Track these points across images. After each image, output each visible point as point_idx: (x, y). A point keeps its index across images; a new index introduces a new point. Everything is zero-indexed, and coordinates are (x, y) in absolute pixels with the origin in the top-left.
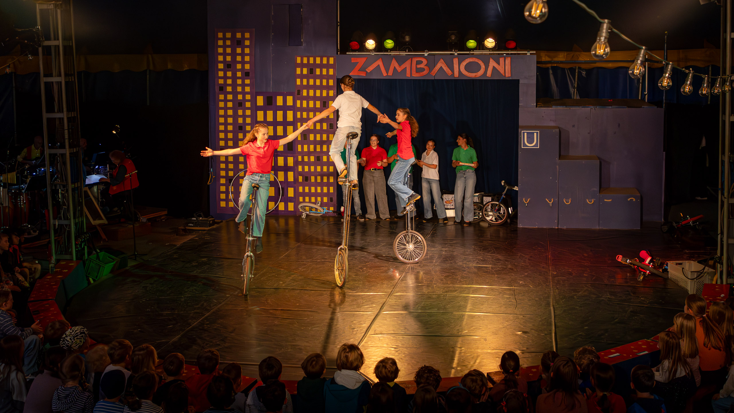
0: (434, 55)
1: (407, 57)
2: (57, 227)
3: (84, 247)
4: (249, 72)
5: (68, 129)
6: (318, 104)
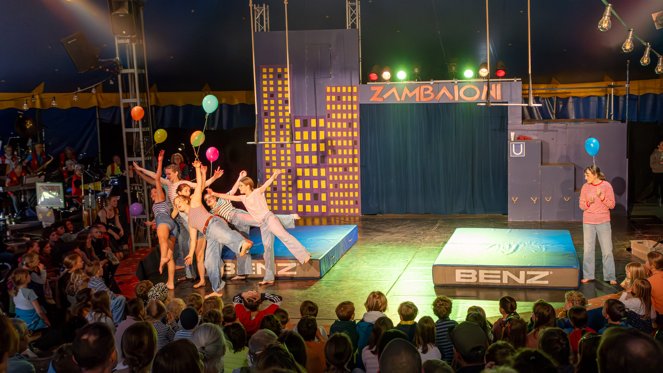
0: (438, 83)
1: (416, 85)
6: (345, 125)
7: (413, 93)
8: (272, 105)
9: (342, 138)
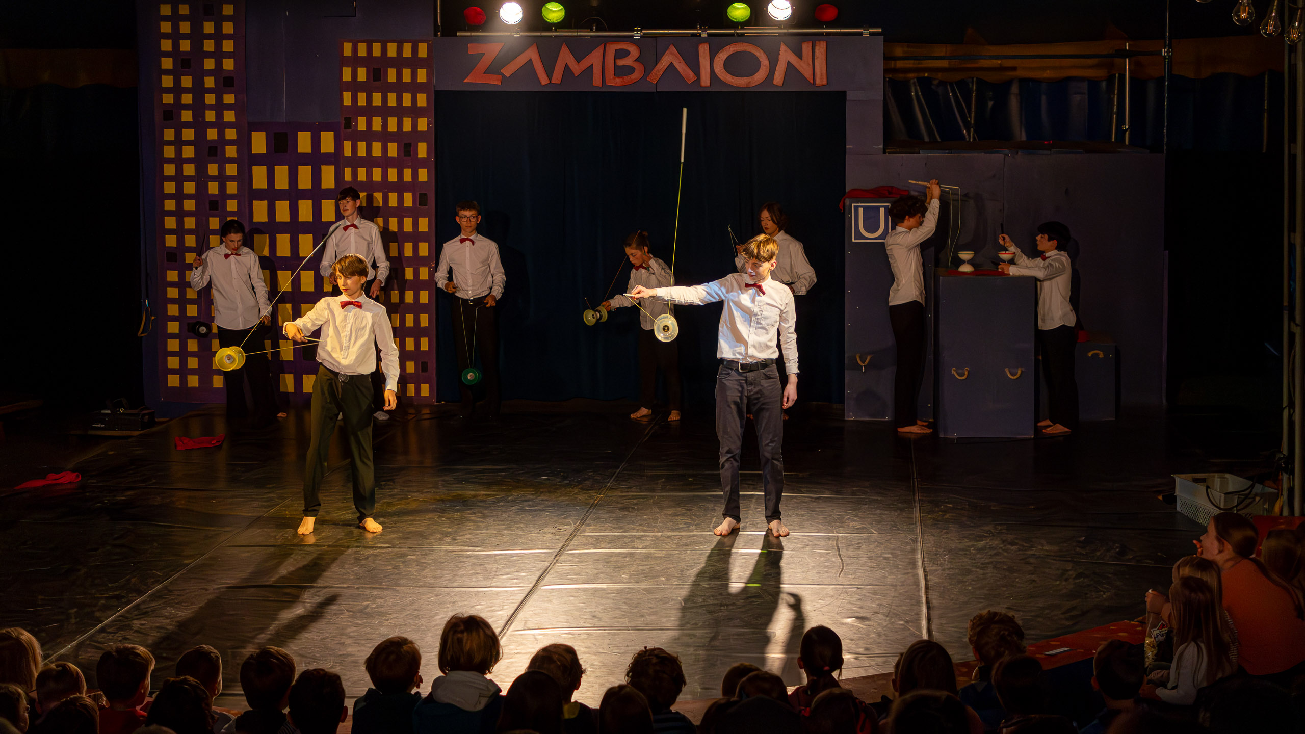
0: (656, 37)
1: (593, 43)
4: (232, 78)
6: (393, 150)
7: (585, 63)
8: (187, 91)
9: (386, 186)
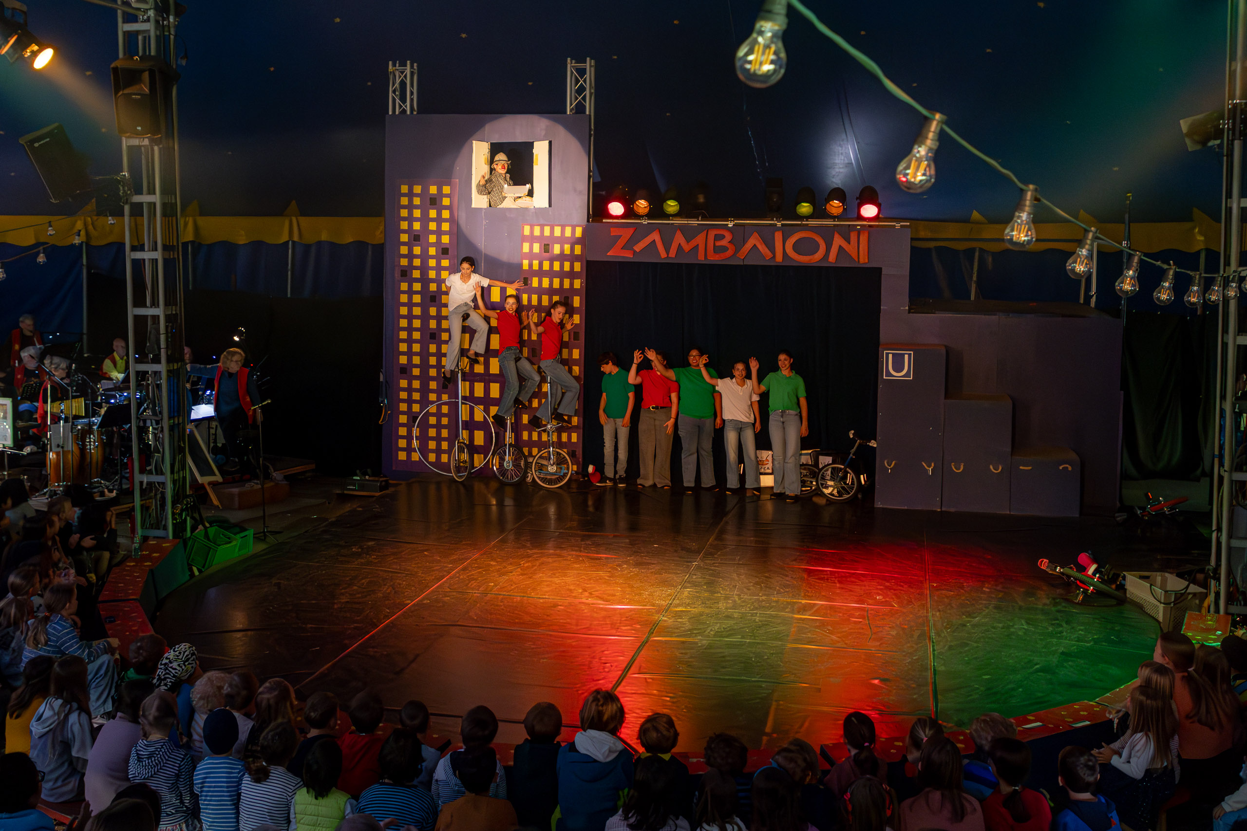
0: (744, 226)
1: (700, 228)
2: (144, 486)
3: (186, 518)
4: (448, 249)
5: (167, 333)
7: (693, 243)
8: (417, 257)
